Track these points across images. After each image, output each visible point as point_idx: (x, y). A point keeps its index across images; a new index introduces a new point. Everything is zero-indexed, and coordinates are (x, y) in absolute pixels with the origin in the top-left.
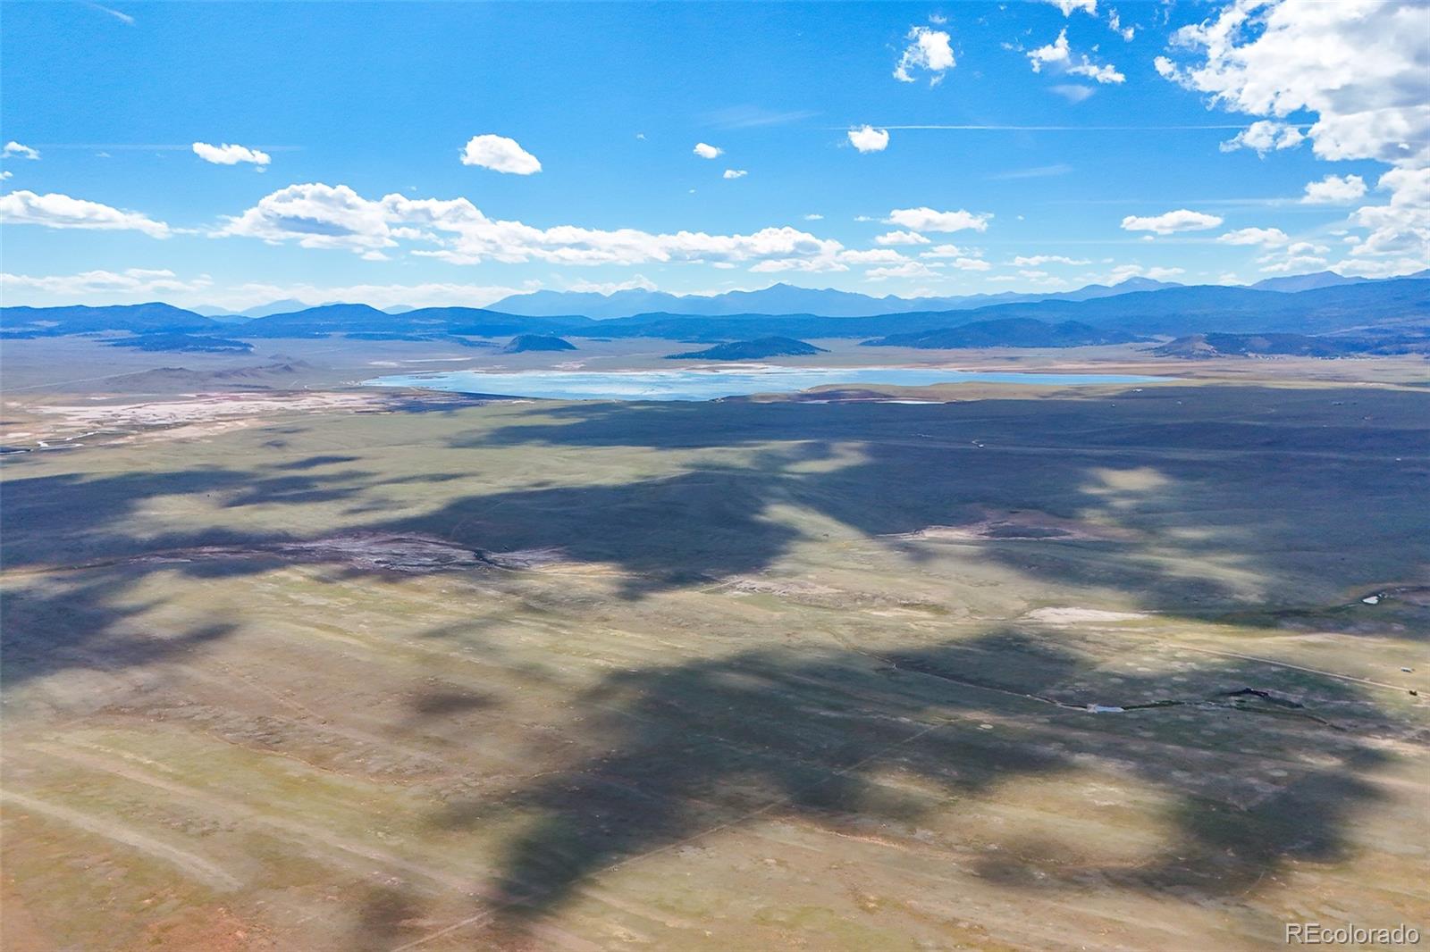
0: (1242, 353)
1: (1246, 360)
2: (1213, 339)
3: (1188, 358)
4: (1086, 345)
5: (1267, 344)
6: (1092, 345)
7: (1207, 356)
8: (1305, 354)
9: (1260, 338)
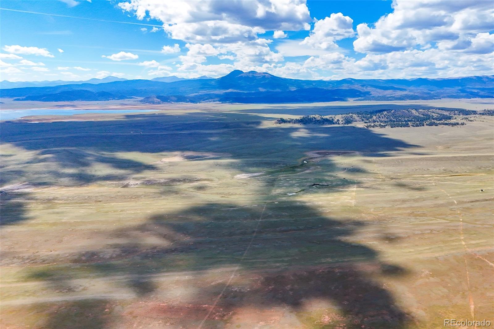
0: (169, 102)
1: (171, 104)
2: (158, 97)
3: (153, 104)
4: (111, 100)
5: (176, 99)
6: (112, 100)
7: (159, 103)
8: (188, 102)
9: (173, 97)
